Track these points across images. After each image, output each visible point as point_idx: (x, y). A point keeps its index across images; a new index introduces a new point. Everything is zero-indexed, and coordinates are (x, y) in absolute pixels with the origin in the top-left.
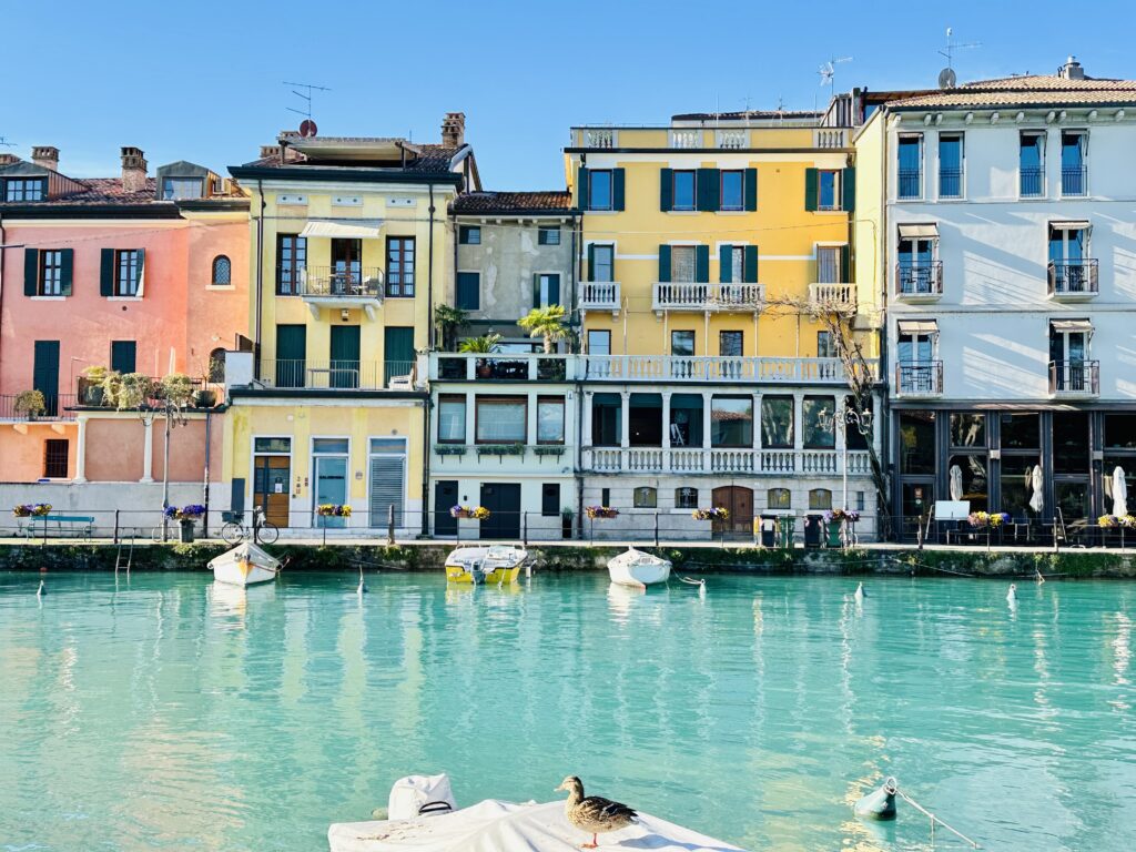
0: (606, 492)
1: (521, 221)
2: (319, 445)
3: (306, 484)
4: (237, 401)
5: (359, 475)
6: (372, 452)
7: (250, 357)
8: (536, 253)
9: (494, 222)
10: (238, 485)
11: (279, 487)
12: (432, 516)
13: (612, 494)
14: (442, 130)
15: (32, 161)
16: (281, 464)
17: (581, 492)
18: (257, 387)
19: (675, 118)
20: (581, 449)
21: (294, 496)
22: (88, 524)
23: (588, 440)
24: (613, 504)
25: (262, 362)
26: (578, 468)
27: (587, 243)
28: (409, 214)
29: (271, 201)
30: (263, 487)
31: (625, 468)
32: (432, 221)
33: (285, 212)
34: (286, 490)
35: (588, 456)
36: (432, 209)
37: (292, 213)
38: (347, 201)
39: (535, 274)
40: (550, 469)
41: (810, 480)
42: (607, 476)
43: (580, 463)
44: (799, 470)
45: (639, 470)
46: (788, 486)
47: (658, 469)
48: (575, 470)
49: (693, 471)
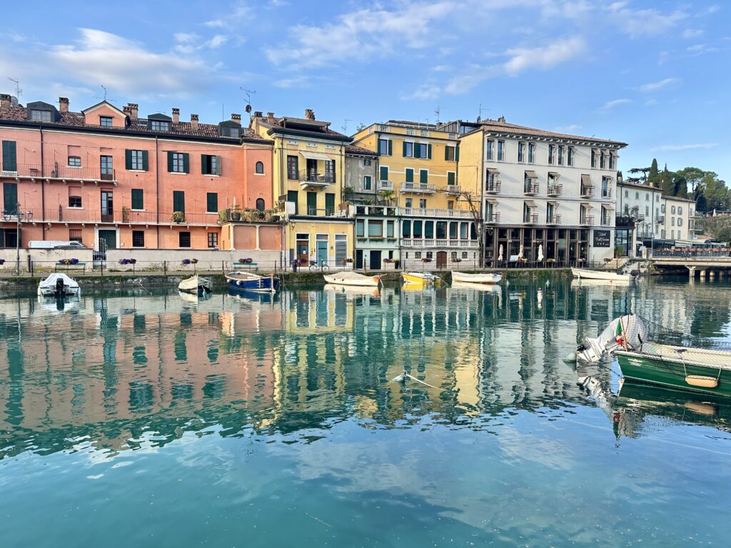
0: (407, 253)
1: (359, 157)
2: (318, 236)
3: (314, 251)
4: (292, 220)
5: (331, 248)
6: (336, 239)
7: (293, 204)
8: (363, 168)
10: (291, 251)
11: (304, 252)
12: (356, 262)
13: (409, 254)
16: (306, 243)
17: (400, 254)
18: (298, 215)
19: (390, 121)
20: (400, 239)
21: (310, 256)
23: (402, 237)
24: (409, 257)
25: (299, 206)
27: (380, 166)
28: (333, 152)
29: (286, 142)
30: (299, 252)
31: (412, 245)
32: (342, 155)
33: (290, 147)
34: (307, 253)
35: (402, 241)
36: (341, 151)
37: (292, 148)
38: (312, 145)
39: (363, 176)
40: (391, 246)
41: (462, 249)
42: (408, 248)
43: (400, 244)
44: (459, 246)
45: (416, 246)
46: (457, 251)
47: (422, 246)
48: (398, 246)
49: (431, 246)
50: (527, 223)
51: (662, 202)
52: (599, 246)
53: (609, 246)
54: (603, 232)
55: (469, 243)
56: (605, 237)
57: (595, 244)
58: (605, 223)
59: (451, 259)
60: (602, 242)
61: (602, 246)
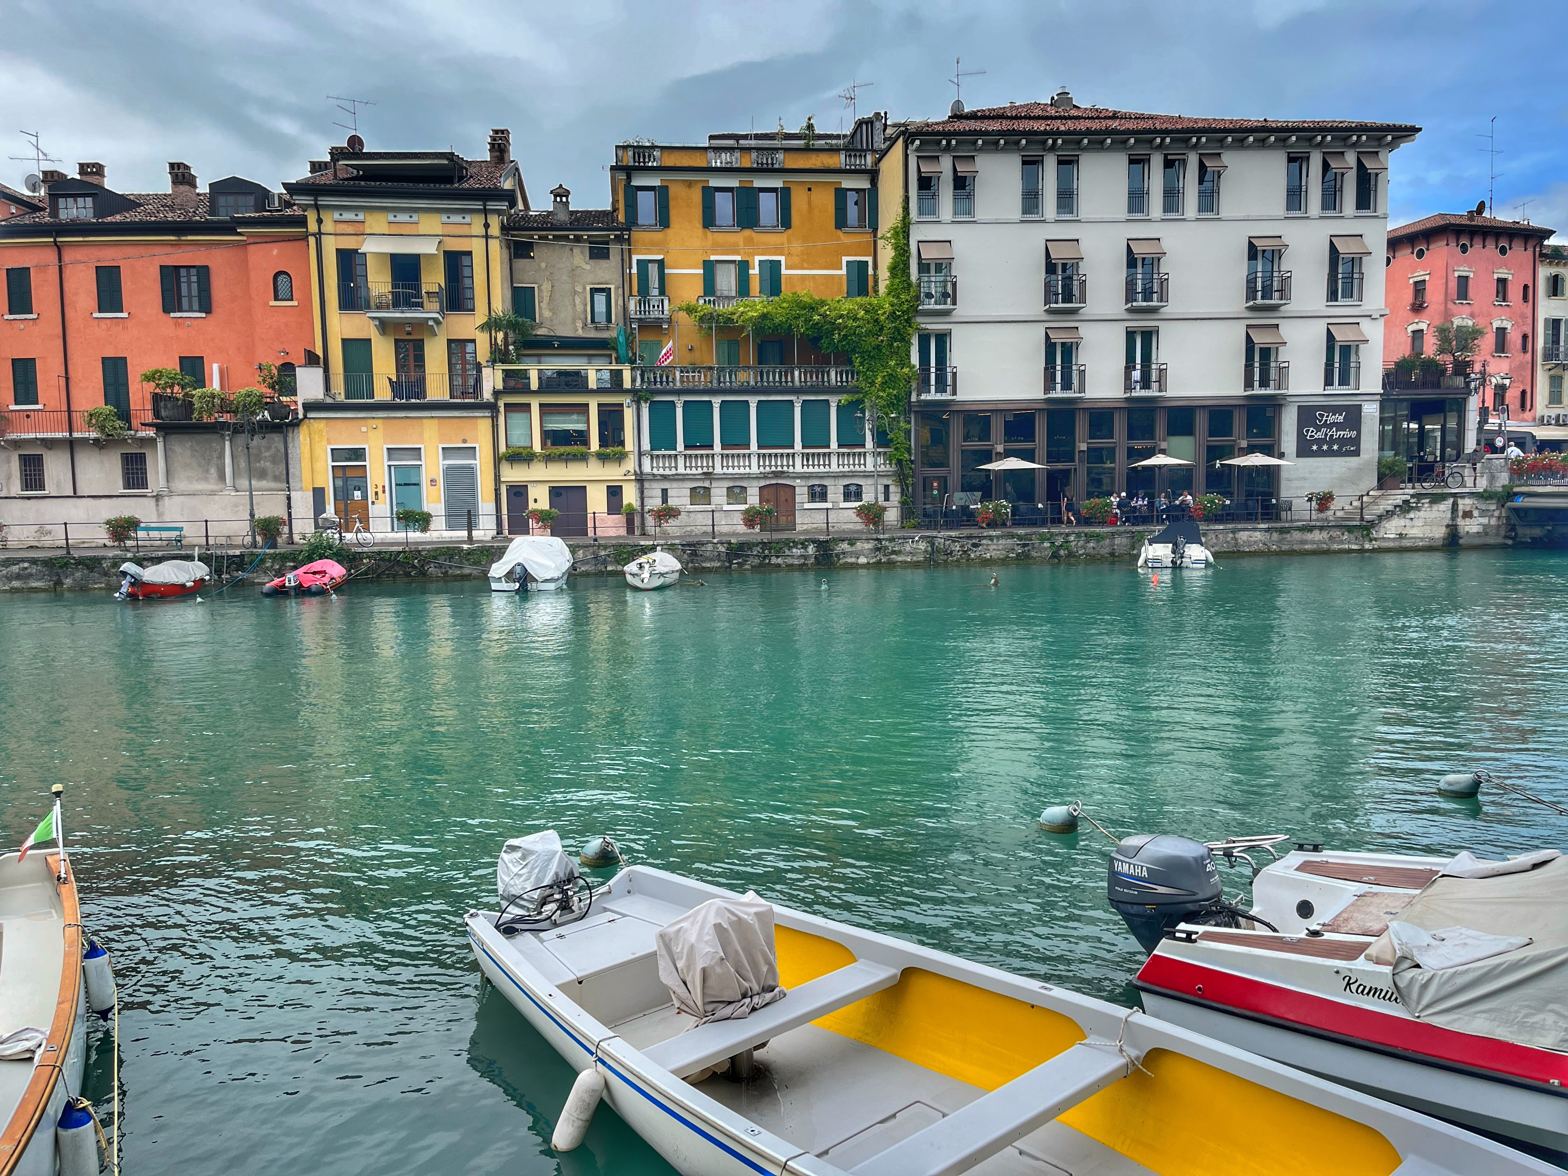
0: (665, 492)
1: (572, 237)
2: (393, 452)
3: (384, 492)
4: (310, 415)
5: (433, 482)
6: (444, 458)
7: (319, 372)
8: (588, 268)
9: (545, 238)
10: (319, 494)
11: (357, 494)
12: (505, 518)
13: (670, 493)
14: (489, 147)
15: (78, 177)
16: (359, 473)
17: (642, 493)
18: (329, 400)
19: (712, 137)
20: (640, 454)
21: (373, 503)
22: (178, 533)
23: (646, 445)
24: (672, 502)
25: (331, 376)
26: (638, 472)
27: (635, 258)
28: (464, 230)
29: (328, 217)
30: (343, 495)
31: (681, 470)
32: (487, 237)
33: (342, 228)
34: (365, 497)
35: (647, 461)
36: (487, 226)
37: (349, 229)
38: (403, 217)
39: (588, 288)
40: (613, 473)
41: (844, 475)
42: (665, 478)
43: (640, 466)
44: (834, 467)
45: (694, 471)
46: (825, 482)
47: (711, 470)
48: (635, 474)
49: (742, 470)
50: (1058, 393)
52: (1320, 454)
53: (1357, 453)
54: (1335, 410)
55: (870, 460)
56: (1339, 426)
57: (1304, 450)
58: (1344, 381)
59: (807, 506)
60: (1332, 441)
61: (1330, 453)
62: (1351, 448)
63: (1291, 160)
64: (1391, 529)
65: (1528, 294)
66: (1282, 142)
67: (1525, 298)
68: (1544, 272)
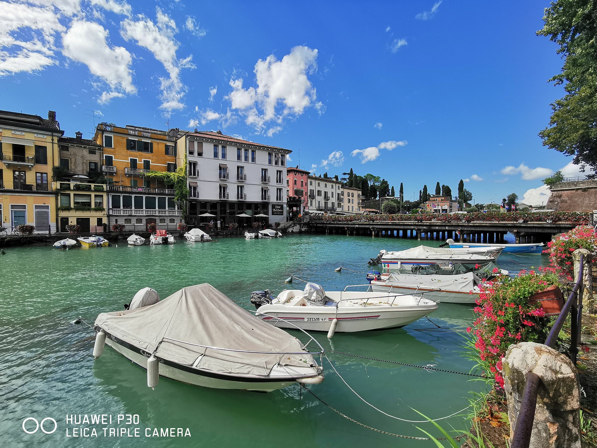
0: (116, 220)
1: (83, 147)
2: (13, 207)
3: (9, 219)
6: (36, 209)
8: (87, 156)
9: (73, 146)
12: (60, 227)
13: (118, 220)
14: (48, 116)
17: (109, 220)
19: (127, 126)
20: (109, 209)
21: (4, 222)
23: (111, 207)
24: (119, 223)
27: (104, 155)
28: (44, 140)
31: (122, 214)
32: (53, 143)
35: (111, 211)
36: (53, 140)
38: (18, 133)
39: (88, 162)
40: (99, 214)
41: (170, 216)
42: (116, 216)
43: (108, 212)
44: (167, 214)
45: (126, 214)
46: (165, 218)
47: (131, 214)
48: (107, 215)
49: (141, 215)
50: (222, 199)
51: (342, 190)
52: (276, 214)
54: (279, 205)
55: (176, 213)
56: (280, 209)
57: (273, 214)
58: (280, 200)
59: (159, 224)
60: (278, 212)
61: (278, 214)
62: (281, 213)
63: (269, 154)
64: (290, 230)
65: (306, 184)
66: (267, 150)
67: (306, 185)
68: (309, 180)
